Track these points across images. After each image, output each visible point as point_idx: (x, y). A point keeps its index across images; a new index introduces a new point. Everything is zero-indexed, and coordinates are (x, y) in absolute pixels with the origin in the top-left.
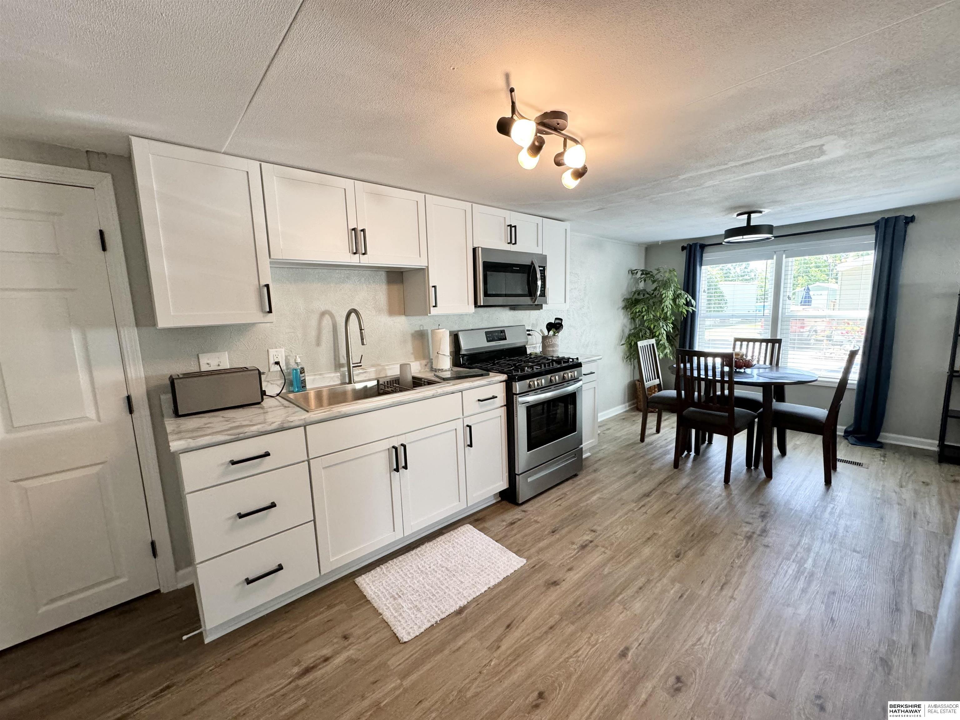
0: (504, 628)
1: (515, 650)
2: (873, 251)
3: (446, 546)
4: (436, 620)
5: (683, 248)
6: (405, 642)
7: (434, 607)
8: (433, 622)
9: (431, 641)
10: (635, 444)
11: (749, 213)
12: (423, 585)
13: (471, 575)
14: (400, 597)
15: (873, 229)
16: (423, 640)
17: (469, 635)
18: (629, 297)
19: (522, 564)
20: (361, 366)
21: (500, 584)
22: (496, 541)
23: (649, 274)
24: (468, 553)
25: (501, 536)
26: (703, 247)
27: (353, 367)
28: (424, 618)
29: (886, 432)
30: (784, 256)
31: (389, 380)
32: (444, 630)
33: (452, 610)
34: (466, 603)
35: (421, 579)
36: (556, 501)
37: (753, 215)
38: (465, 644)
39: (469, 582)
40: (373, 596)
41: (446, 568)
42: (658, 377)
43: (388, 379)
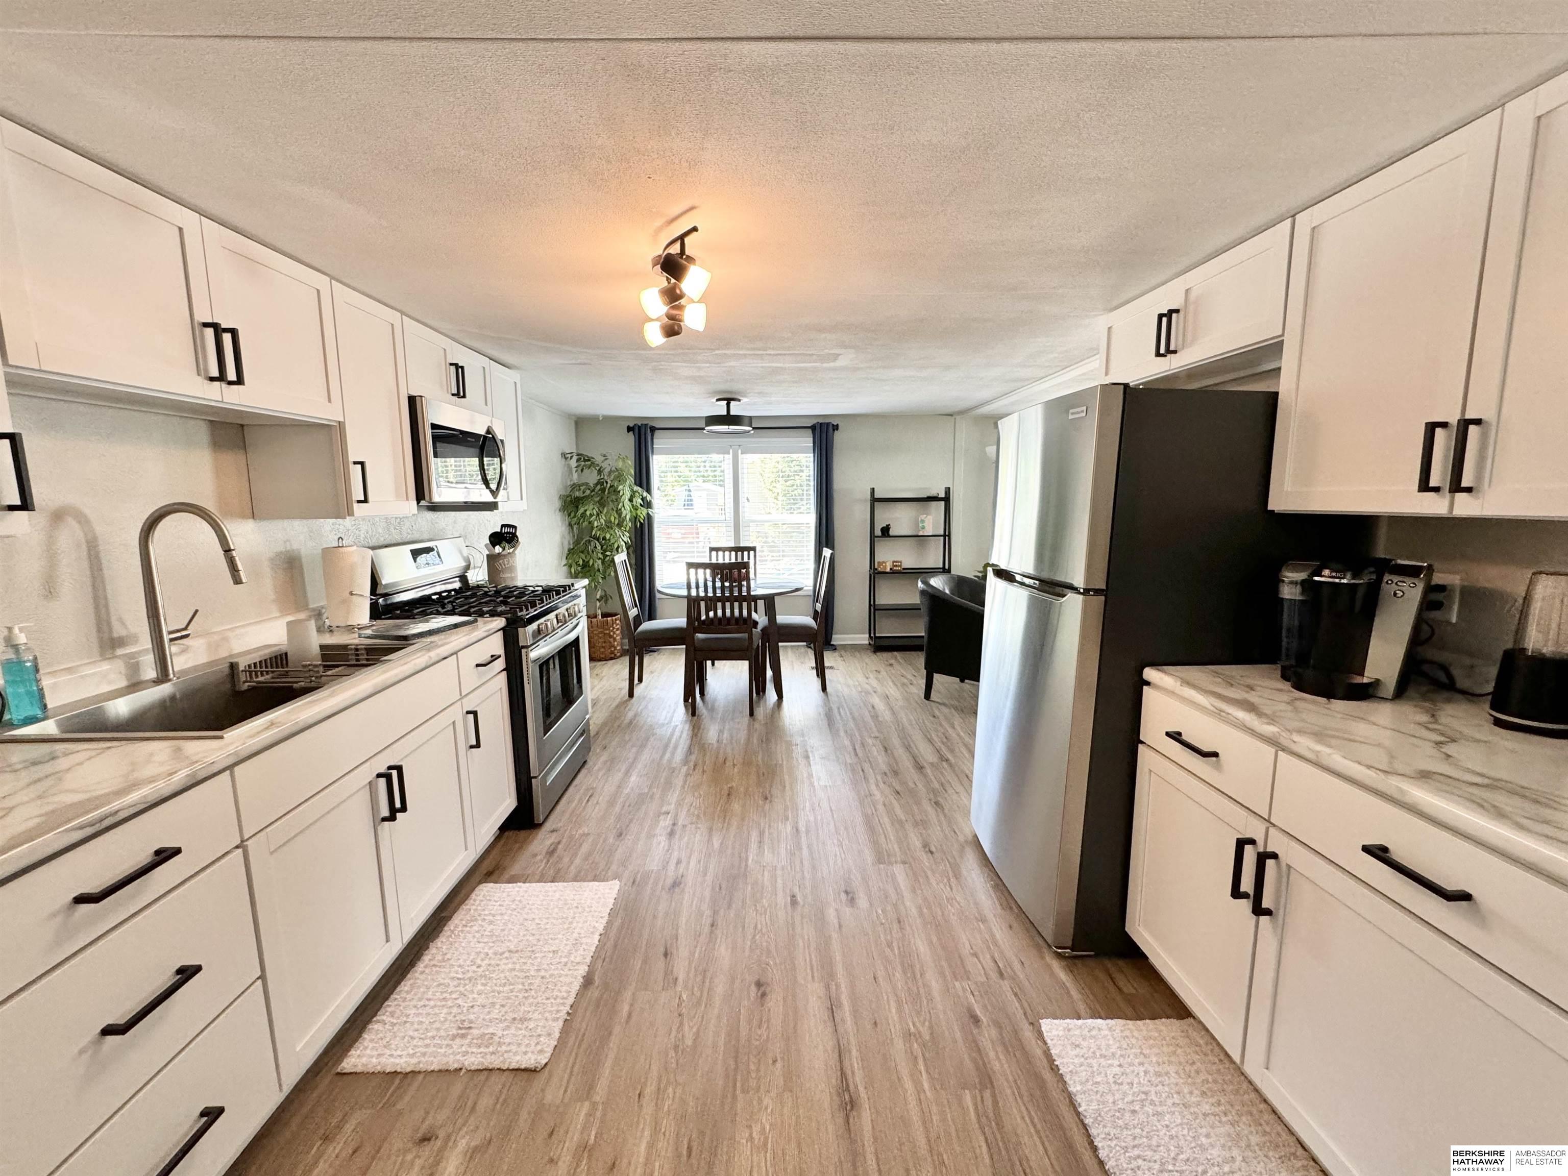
0: (662, 958)
1: (696, 970)
2: (812, 455)
3: (475, 928)
4: (565, 1012)
5: (629, 429)
6: (546, 1064)
7: (545, 1001)
8: (563, 1015)
9: (584, 1034)
10: (627, 701)
11: (729, 401)
12: (493, 991)
13: (560, 936)
14: (470, 1028)
15: (810, 431)
16: (570, 1044)
17: (628, 995)
18: (564, 493)
19: (617, 887)
20: (187, 636)
21: (609, 923)
22: (552, 882)
23: (589, 460)
24: (526, 916)
25: (552, 872)
26: (653, 429)
27: (172, 640)
28: (543, 1021)
29: (836, 634)
30: (740, 452)
31: (257, 660)
32: (588, 1014)
33: (576, 986)
34: (587, 968)
35: (480, 987)
36: (588, 801)
37: (732, 403)
38: (632, 1005)
39: (566, 945)
40: (414, 1061)
41: (510, 951)
42: (636, 606)
43: (256, 658)
